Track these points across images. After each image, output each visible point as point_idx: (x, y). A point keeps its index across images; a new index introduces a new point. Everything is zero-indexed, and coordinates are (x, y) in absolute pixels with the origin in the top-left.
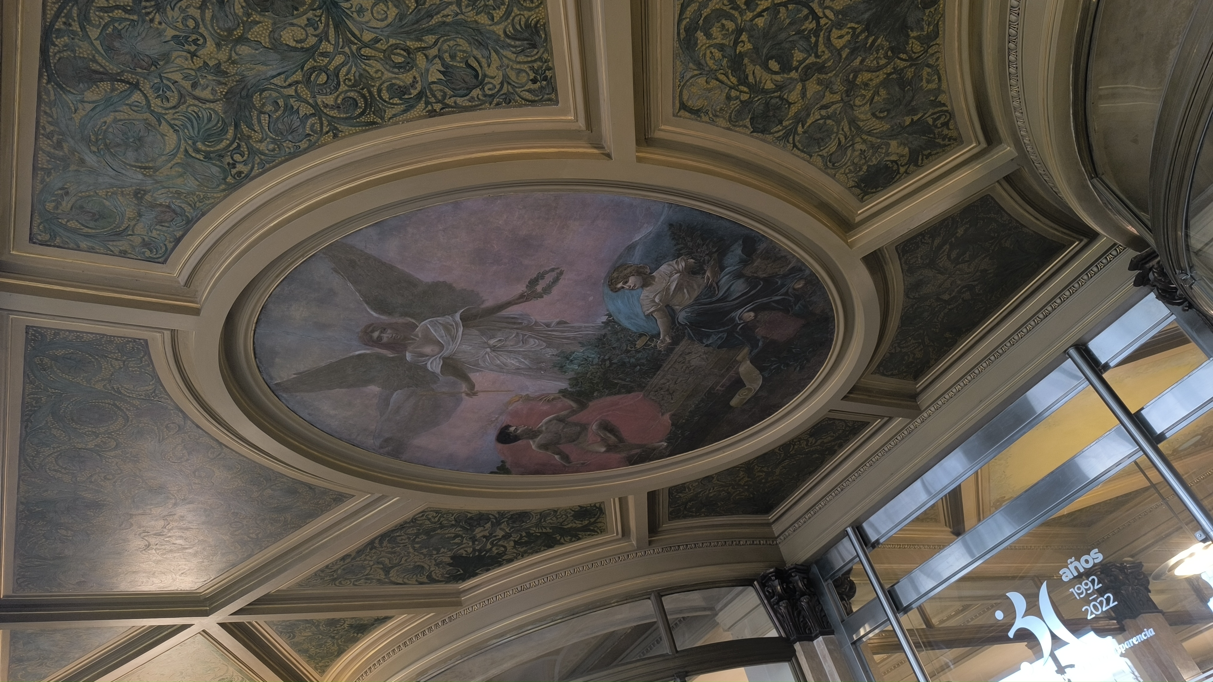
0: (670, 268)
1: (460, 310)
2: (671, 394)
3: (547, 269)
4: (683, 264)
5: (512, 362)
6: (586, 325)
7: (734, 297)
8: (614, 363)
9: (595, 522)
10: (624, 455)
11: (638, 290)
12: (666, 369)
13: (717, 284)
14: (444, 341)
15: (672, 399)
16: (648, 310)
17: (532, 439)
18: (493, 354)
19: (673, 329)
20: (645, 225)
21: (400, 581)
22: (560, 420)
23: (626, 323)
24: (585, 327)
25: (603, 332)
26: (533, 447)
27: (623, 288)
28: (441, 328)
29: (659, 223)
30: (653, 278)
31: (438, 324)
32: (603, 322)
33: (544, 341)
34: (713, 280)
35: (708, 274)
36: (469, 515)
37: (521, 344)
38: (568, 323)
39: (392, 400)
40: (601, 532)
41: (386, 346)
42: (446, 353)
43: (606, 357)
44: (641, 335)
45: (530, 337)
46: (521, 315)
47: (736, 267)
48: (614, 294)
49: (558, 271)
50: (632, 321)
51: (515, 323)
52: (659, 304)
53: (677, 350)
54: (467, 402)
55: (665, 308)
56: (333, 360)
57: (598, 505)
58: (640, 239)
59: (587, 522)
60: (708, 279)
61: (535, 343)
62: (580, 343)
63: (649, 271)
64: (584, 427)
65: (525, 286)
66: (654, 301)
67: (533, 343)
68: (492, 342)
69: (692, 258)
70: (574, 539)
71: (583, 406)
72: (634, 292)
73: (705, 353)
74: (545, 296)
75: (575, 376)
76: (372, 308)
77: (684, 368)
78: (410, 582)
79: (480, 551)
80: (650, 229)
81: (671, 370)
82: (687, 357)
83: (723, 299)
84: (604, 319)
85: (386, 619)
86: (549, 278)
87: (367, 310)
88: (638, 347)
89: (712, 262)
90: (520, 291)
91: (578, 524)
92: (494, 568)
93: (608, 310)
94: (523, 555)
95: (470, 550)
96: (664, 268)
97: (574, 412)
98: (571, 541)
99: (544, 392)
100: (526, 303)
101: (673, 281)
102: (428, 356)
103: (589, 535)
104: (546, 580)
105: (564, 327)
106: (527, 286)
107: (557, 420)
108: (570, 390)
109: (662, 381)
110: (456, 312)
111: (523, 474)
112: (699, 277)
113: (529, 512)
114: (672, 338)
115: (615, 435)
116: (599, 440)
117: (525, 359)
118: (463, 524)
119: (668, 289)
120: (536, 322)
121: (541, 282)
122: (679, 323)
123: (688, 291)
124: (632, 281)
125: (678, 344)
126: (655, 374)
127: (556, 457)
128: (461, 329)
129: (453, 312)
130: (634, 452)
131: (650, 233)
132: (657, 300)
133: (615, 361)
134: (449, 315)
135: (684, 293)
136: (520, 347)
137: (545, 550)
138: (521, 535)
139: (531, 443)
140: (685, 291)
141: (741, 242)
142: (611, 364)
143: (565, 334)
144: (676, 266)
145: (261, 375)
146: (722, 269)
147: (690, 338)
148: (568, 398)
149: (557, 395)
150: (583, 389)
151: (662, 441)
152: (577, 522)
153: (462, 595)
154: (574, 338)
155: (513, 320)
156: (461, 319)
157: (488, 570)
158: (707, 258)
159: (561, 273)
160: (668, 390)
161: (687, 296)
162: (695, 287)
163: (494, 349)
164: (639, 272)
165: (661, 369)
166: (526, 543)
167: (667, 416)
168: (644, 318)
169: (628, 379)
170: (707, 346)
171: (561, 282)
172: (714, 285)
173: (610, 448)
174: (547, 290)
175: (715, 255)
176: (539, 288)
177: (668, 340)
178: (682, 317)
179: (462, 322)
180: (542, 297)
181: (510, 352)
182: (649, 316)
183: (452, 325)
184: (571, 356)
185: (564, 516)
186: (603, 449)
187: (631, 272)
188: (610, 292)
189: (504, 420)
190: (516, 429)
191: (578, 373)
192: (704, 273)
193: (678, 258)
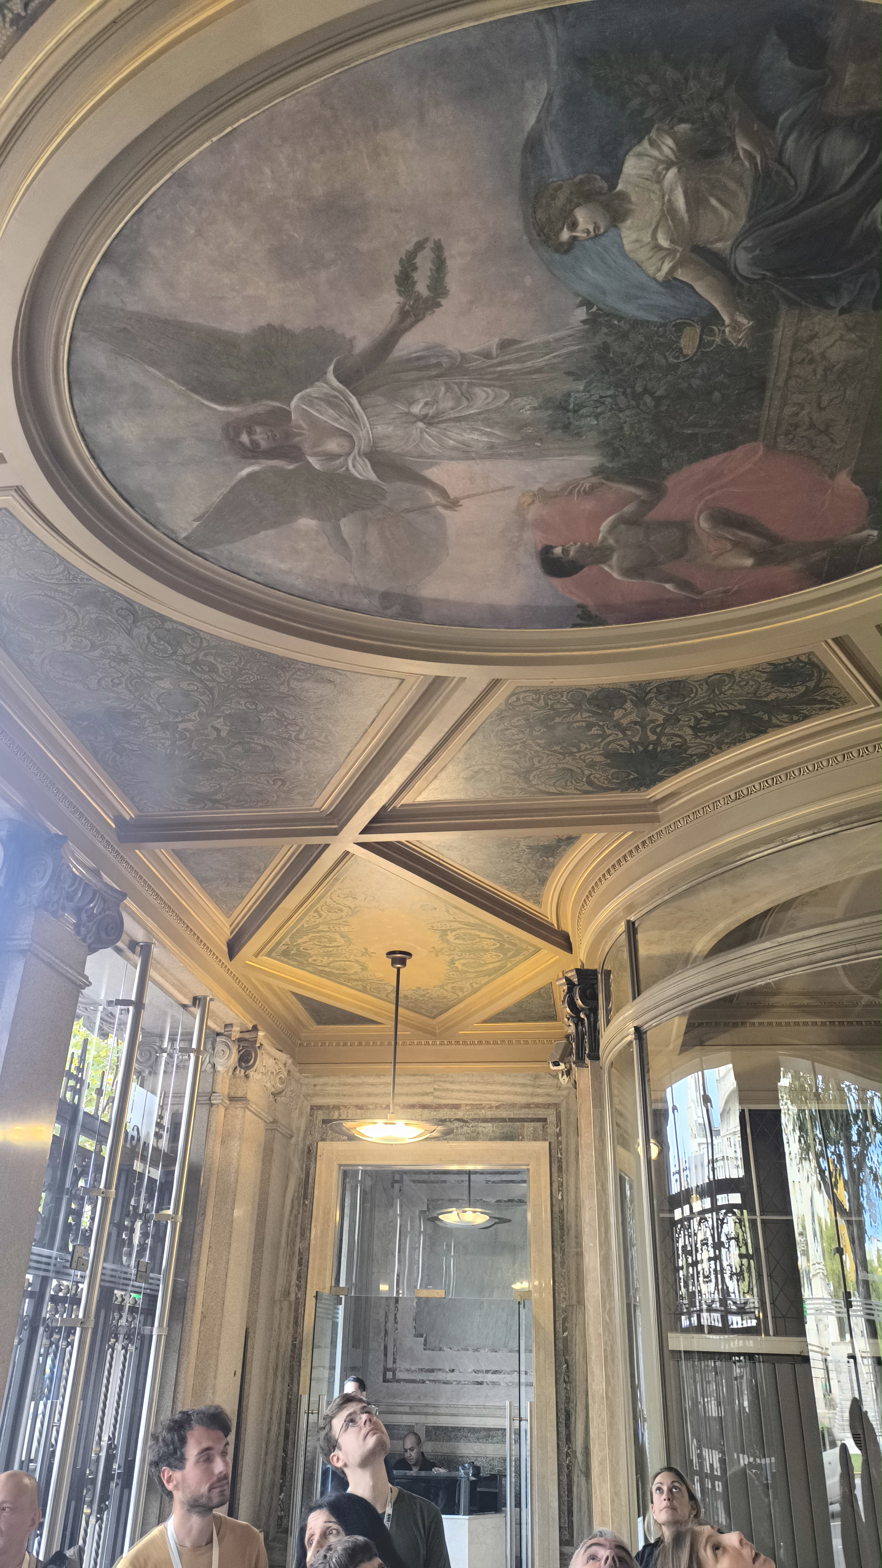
0: (645, 162)
1: (329, 365)
2: (826, 432)
3: (410, 247)
4: (670, 142)
5: (472, 436)
6: (557, 335)
7: (843, 179)
8: (662, 397)
9: (817, 688)
10: (796, 565)
11: (610, 233)
12: (780, 383)
13: (779, 160)
14: (345, 426)
15: (832, 441)
16: (659, 270)
17: (604, 562)
18: (434, 431)
19: (739, 295)
20: (528, 85)
21: (552, 789)
22: (631, 522)
23: (630, 310)
24: (557, 340)
25: (598, 341)
26: (615, 575)
27: (575, 238)
28: (322, 403)
29: (554, 67)
30: (623, 197)
31: (316, 401)
32: (583, 322)
33: (501, 387)
34: (764, 157)
35: (743, 145)
36: (588, 694)
37: (465, 403)
38: (519, 342)
39: (345, 536)
40: (842, 702)
41: (269, 454)
42: (363, 445)
43: (639, 389)
44: (679, 328)
45: (471, 385)
46: (428, 349)
47: (802, 106)
48: (566, 258)
49: (430, 245)
50: (641, 302)
51: (428, 367)
52: (675, 251)
53: (778, 336)
54: (454, 520)
55: (693, 255)
56: (225, 490)
57: (804, 658)
58: (538, 120)
59: (802, 689)
60: (751, 157)
61: (488, 395)
62: (568, 374)
63: (605, 185)
64: (685, 528)
65: (394, 292)
66: (658, 248)
67: (484, 396)
68: (416, 409)
69: (681, 121)
70: (795, 718)
71: (657, 492)
72: (604, 241)
73: (849, 329)
74: (443, 302)
75: (603, 439)
76: (207, 399)
77: (820, 370)
78: (567, 791)
79: (640, 743)
80: (544, 88)
81: (792, 382)
82: (812, 347)
83: (815, 193)
84: (581, 314)
85: (571, 840)
86: (425, 263)
87: (203, 404)
88: (689, 351)
89: (735, 115)
90: (395, 306)
91: (785, 693)
92: (684, 768)
93: (577, 295)
94: (720, 747)
95: (626, 744)
96: (632, 167)
97: (647, 505)
98: (792, 722)
99: (567, 479)
100: (420, 325)
101: (671, 191)
102: (340, 456)
103: (821, 709)
104: (770, 782)
105: (518, 351)
106: (400, 293)
107: (625, 523)
108: (610, 465)
109: (788, 410)
110: (326, 373)
111: (627, 621)
112: (727, 160)
113: (685, 681)
114: (750, 315)
115: (759, 534)
116: (729, 546)
117: (492, 427)
118: (586, 706)
119: (670, 210)
120: (463, 355)
121: (416, 276)
122: (746, 278)
123: (719, 200)
124: (582, 216)
125: (775, 325)
126: (762, 400)
127: (668, 586)
128: (354, 400)
129: (321, 375)
130: (816, 557)
131: (550, 97)
132: (664, 242)
133: (660, 392)
134: (318, 380)
135: (714, 210)
136: (468, 407)
137: (752, 738)
138: (696, 717)
139: (607, 569)
140: (714, 202)
141: (775, 38)
142: (658, 400)
143: (529, 364)
144: (655, 153)
145: (158, 530)
146: (770, 121)
147: (792, 303)
148: (618, 482)
149: (595, 480)
150: (634, 460)
151: (863, 529)
152: (783, 690)
153: (659, 807)
154: (552, 367)
155: (422, 363)
156: (341, 382)
157: (676, 772)
158: (715, 108)
159: (439, 248)
160: (812, 426)
161: (725, 213)
162: (732, 185)
163: (428, 421)
164: (585, 195)
165: (770, 385)
166: (712, 729)
167: (843, 479)
168: (663, 290)
169: (711, 423)
170: (843, 311)
171: (453, 265)
172: (775, 166)
173: (763, 558)
174: (438, 288)
175: (731, 94)
176: (422, 288)
177: (745, 322)
178: (742, 261)
179: (347, 386)
180: (439, 305)
181: (458, 420)
182: (670, 283)
183: (336, 397)
184: (567, 401)
185: (751, 683)
186: (749, 562)
187: (569, 201)
188: (557, 256)
189: (533, 539)
190: (565, 551)
191: (605, 432)
192: (733, 147)
193: (648, 132)
